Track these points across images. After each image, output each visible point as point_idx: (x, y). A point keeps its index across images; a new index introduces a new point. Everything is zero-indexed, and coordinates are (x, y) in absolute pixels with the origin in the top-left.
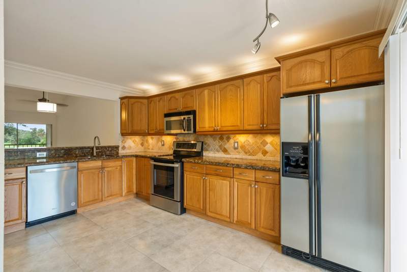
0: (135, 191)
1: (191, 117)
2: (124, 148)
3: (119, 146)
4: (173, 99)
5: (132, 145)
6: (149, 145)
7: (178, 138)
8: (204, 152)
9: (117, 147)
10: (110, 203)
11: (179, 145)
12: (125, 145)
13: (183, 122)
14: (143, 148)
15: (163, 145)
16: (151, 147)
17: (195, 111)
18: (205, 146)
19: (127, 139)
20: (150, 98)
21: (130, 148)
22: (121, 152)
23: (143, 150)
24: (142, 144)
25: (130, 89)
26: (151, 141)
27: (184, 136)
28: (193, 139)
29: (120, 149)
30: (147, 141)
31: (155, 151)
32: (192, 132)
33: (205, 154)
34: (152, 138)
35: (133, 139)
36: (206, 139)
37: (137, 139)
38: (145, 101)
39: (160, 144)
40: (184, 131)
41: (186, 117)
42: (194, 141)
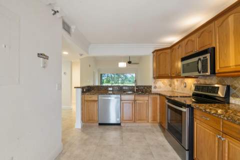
0: (158, 121)
1: (208, 56)
2: (155, 87)
3: (151, 86)
4: (189, 43)
5: (162, 86)
6: (175, 86)
7: (199, 81)
8: (231, 98)
9: (150, 87)
10: (140, 125)
11: (197, 87)
12: (157, 85)
13: (198, 63)
14: (171, 88)
15: (186, 87)
16: (176, 88)
17: (214, 48)
18: (232, 91)
19: (158, 81)
20: (172, 47)
21: (160, 87)
22: (153, 90)
23: (171, 90)
24: (170, 85)
25: (157, 45)
26: (177, 82)
27: (205, 79)
28: (216, 81)
29: (153, 88)
30: (174, 83)
31: (179, 91)
32: (209, 73)
33: (232, 100)
34: (177, 81)
35: (162, 81)
36: (235, 82)
37: (166, 81)
38: (169, 51)
39: (183, 86)
40: (200, 72)
41: (201, 57)
42: (218, 84)
